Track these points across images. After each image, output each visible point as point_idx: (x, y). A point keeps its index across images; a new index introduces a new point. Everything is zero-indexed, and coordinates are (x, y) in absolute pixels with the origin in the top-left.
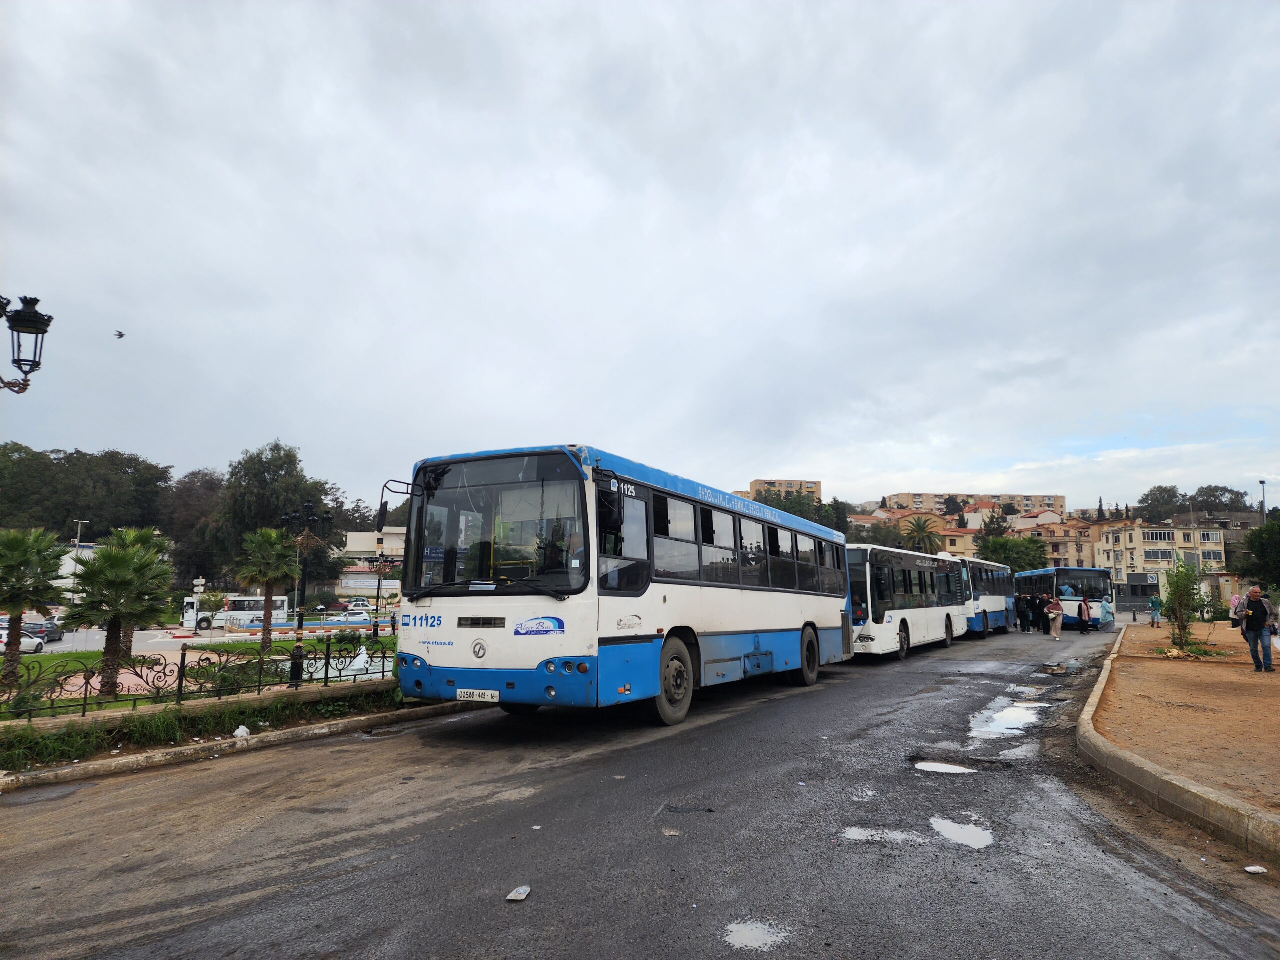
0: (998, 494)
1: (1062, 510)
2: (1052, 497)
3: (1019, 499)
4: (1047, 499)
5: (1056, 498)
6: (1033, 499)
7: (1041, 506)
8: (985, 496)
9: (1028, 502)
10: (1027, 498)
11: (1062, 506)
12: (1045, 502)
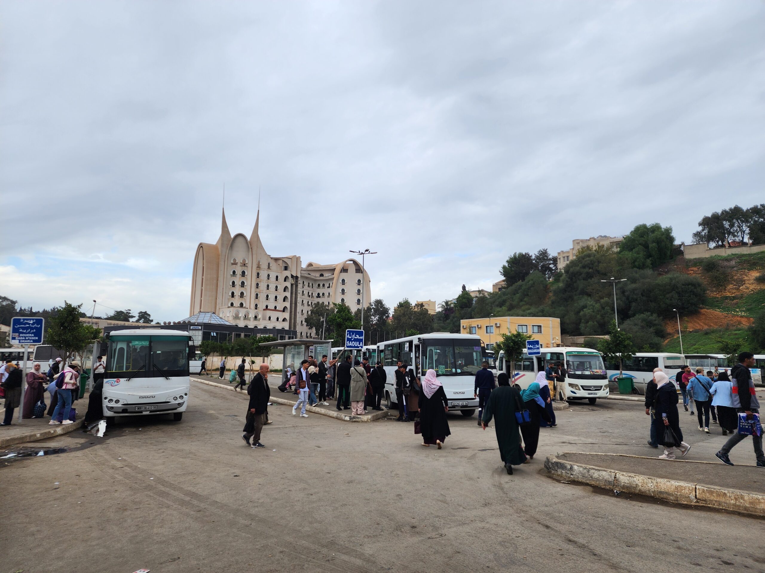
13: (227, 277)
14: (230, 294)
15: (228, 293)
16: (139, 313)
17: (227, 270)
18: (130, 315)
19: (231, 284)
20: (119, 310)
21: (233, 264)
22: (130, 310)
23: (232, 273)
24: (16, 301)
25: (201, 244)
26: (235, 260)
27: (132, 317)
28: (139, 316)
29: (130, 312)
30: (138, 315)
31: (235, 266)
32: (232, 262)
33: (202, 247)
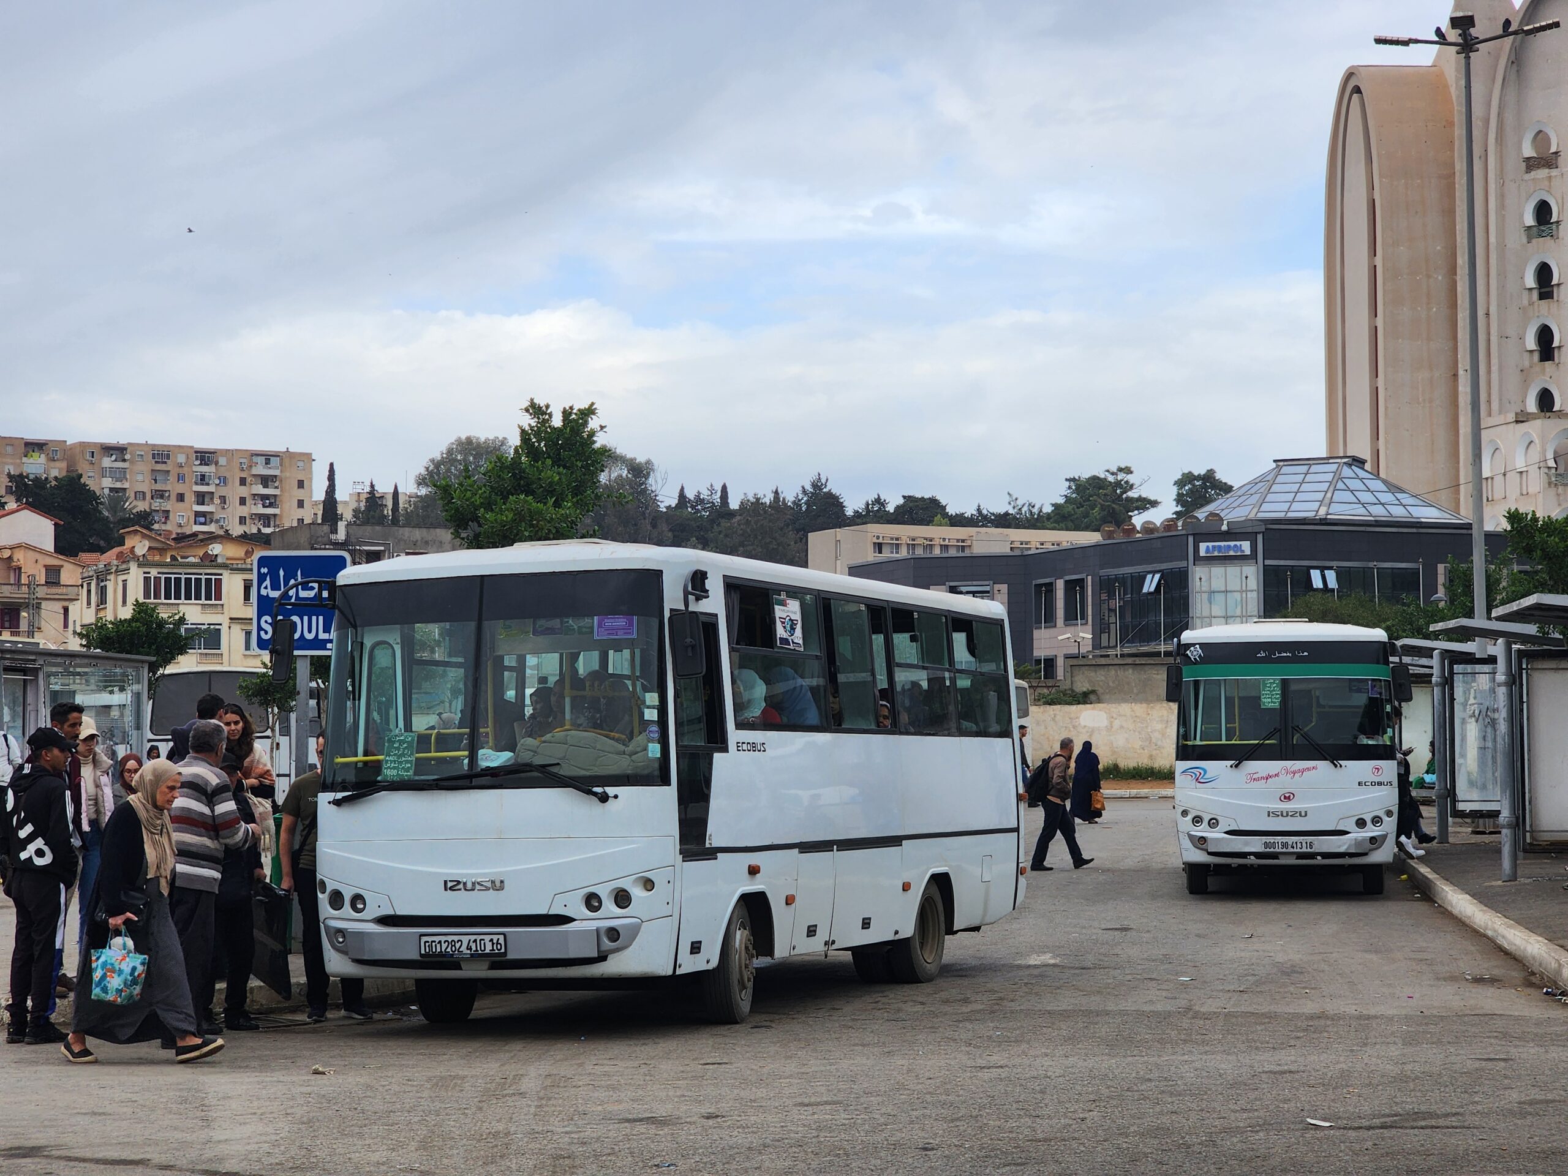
0: (123, 441)
1: (300, 494)
2: (276, 455)
3: (181, 459)
4: (262, 459)
5: (286, 458)
6: (222, 461)
7: (243, 482)
8: (83, 445)
9: (204, 469)
10: (205, 457)
11: (301, 484)
12: (255, 471)
13: (1502, 246)
14: (1531, 343)
15: (1521, 338)
16: (1180, 483)
17: (1501, 206)
18: (1133, 494)
19: (1530, 281)
20: (1086, 475)
21: (1531, 164)
22: (1128, 471)
23: (1530, 220)
24: (648, 462)
25: (1350, 75)
26: (1540, 137)
27: (1146, 504)
28: (1180, 499)
29: (1131, 478)
30: (1174, 491)
31: (1542, 173)
32: (1528, 151)
33: (1357, 90)
